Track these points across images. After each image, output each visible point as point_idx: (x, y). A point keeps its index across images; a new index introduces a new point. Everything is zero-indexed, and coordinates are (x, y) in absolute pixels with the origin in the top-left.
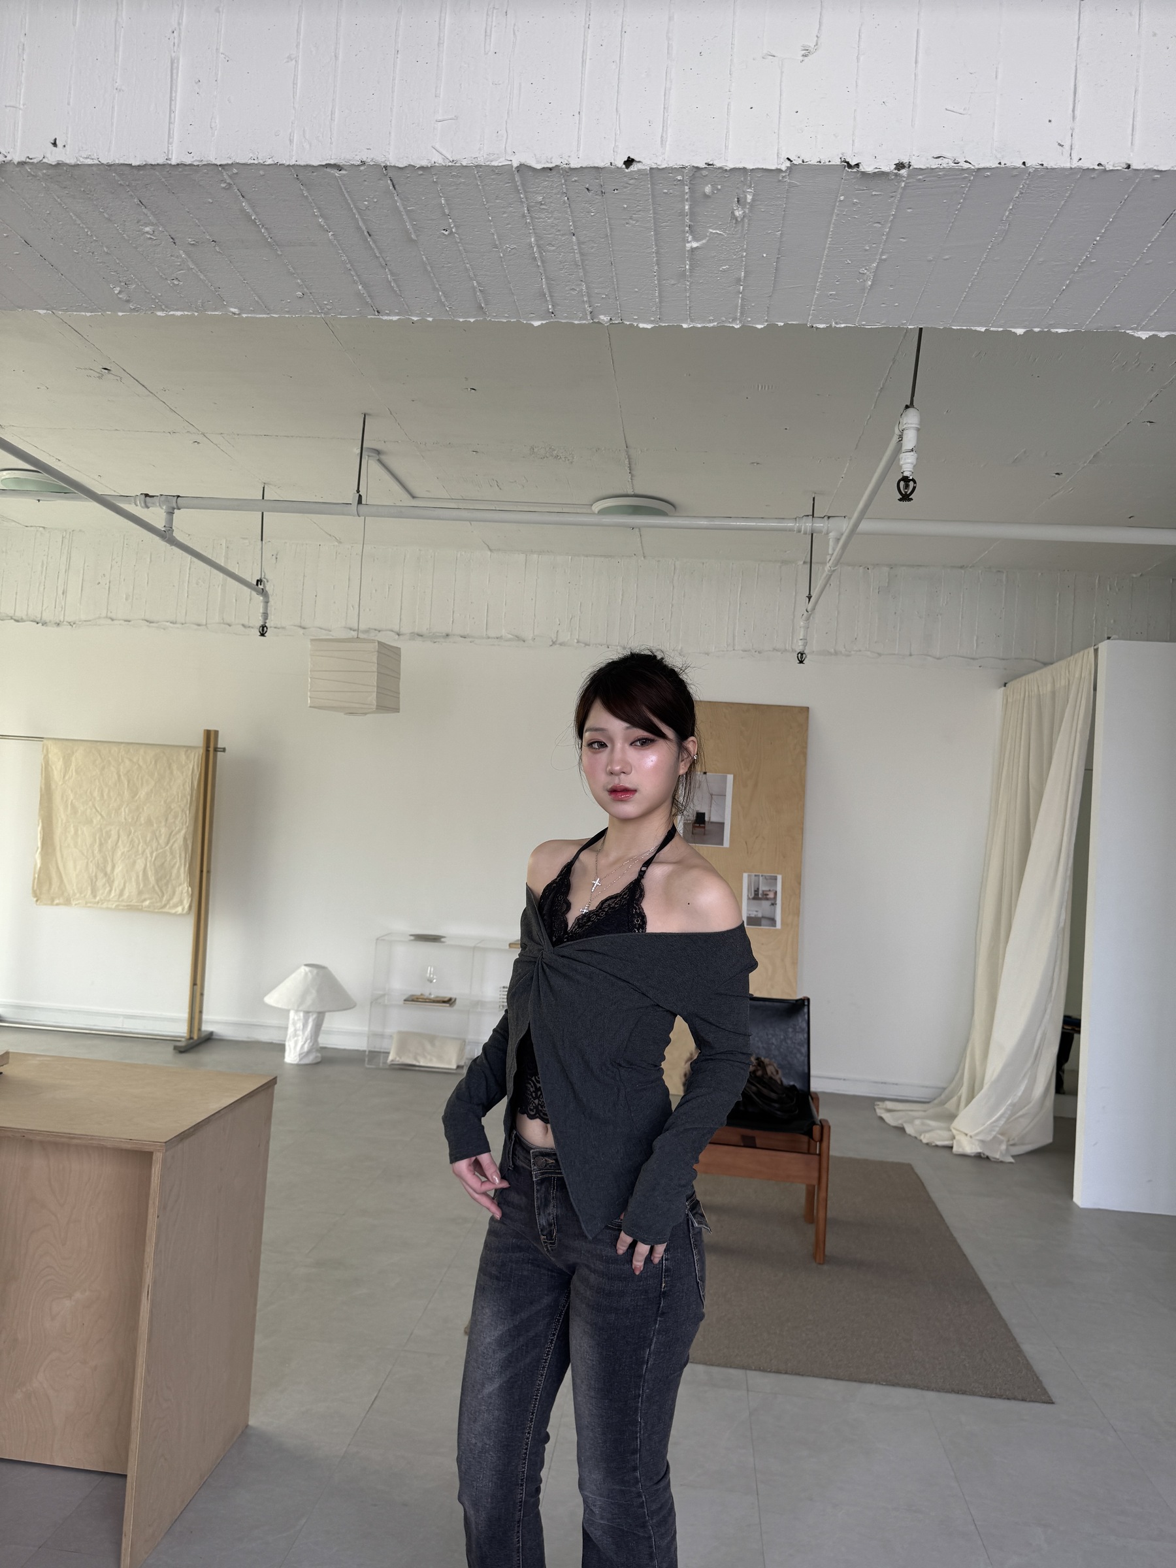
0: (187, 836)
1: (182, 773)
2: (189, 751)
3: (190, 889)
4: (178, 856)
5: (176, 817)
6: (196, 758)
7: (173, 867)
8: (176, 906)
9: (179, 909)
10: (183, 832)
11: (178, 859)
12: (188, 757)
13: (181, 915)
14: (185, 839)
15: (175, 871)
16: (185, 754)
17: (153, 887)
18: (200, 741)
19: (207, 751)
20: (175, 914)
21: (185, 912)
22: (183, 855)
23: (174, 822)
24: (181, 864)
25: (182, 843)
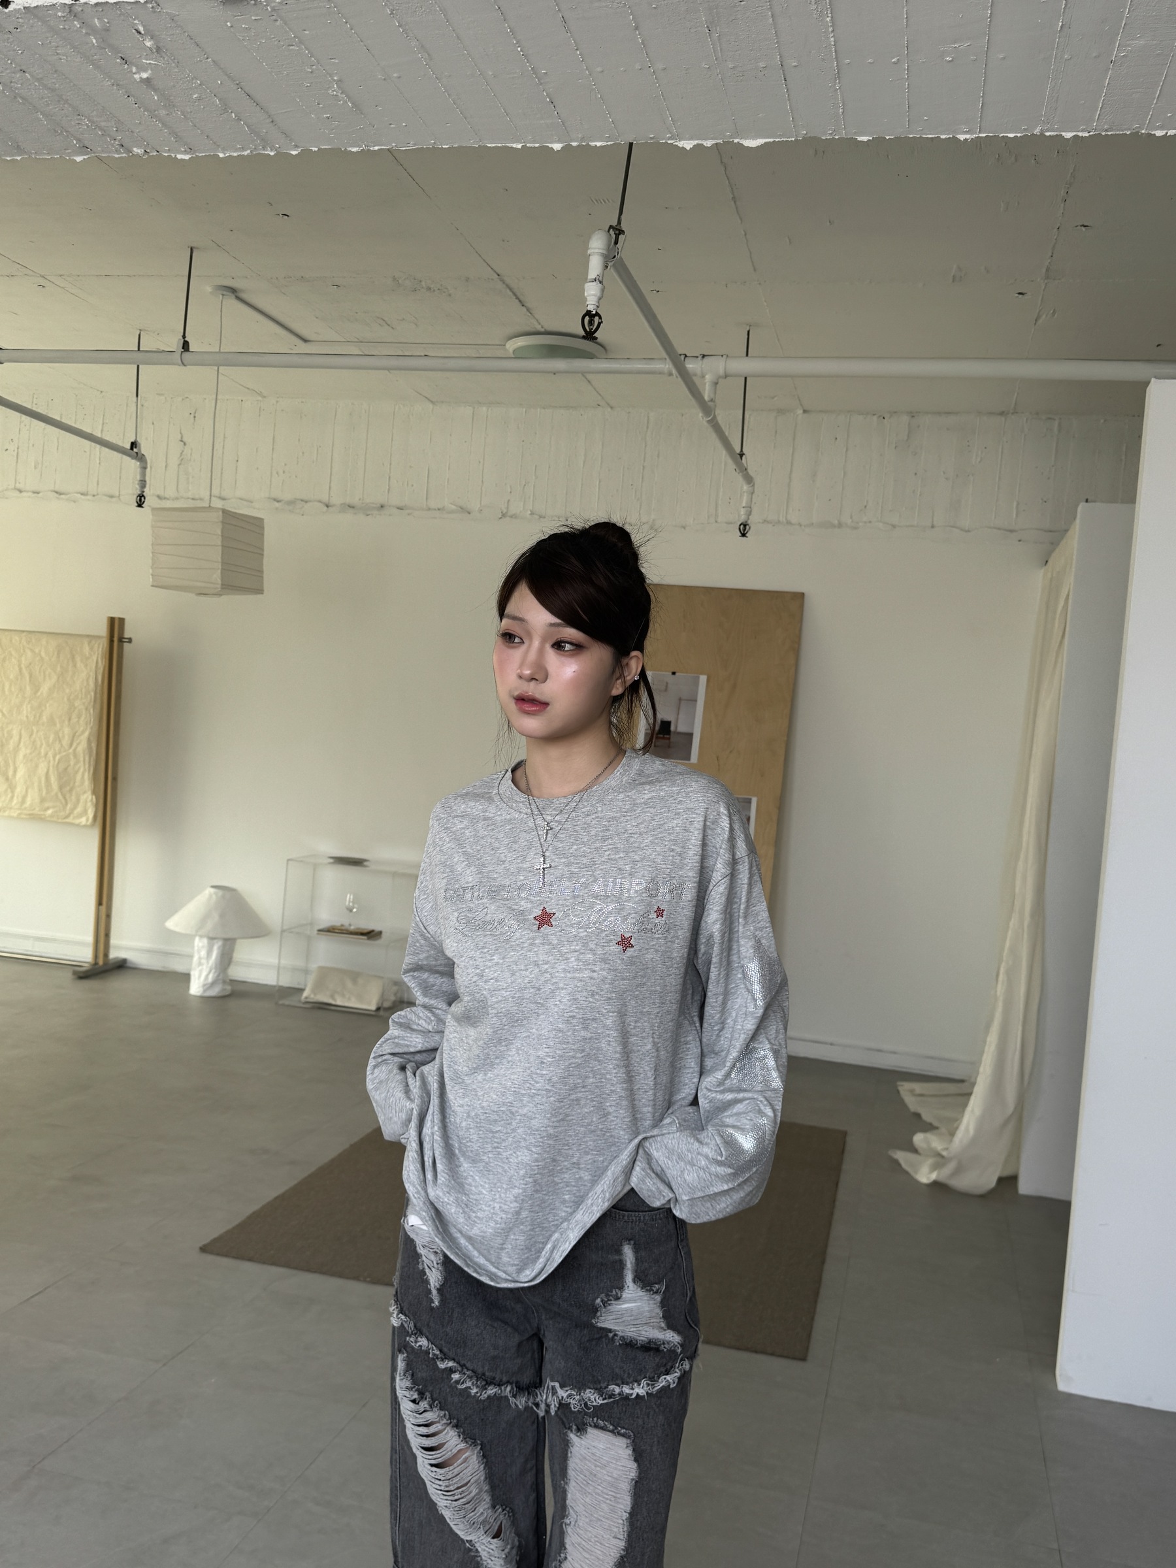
0: (92, 738)
1: (86, 666)
2: (93, 642)
3: (94, 797)
4: (82, 759)
5: (79, 717)
6: (100, 649)
7: (77, 772)
8: (80, 816)
9: (83, 821)
10: (87, 734)
11: (82, 762)
12: (91, 649)
13: (85, 826)
14: (89, 741)
15: (79, 777)
16: (89, 645)
17: (56, 794)
18: (103, 630)
19: (111, 641)
20: (78, 825)
21: (89, 823)
22: (87, 758)
23: (78, 721)
24: (85, 770)
25: (86, 745)
